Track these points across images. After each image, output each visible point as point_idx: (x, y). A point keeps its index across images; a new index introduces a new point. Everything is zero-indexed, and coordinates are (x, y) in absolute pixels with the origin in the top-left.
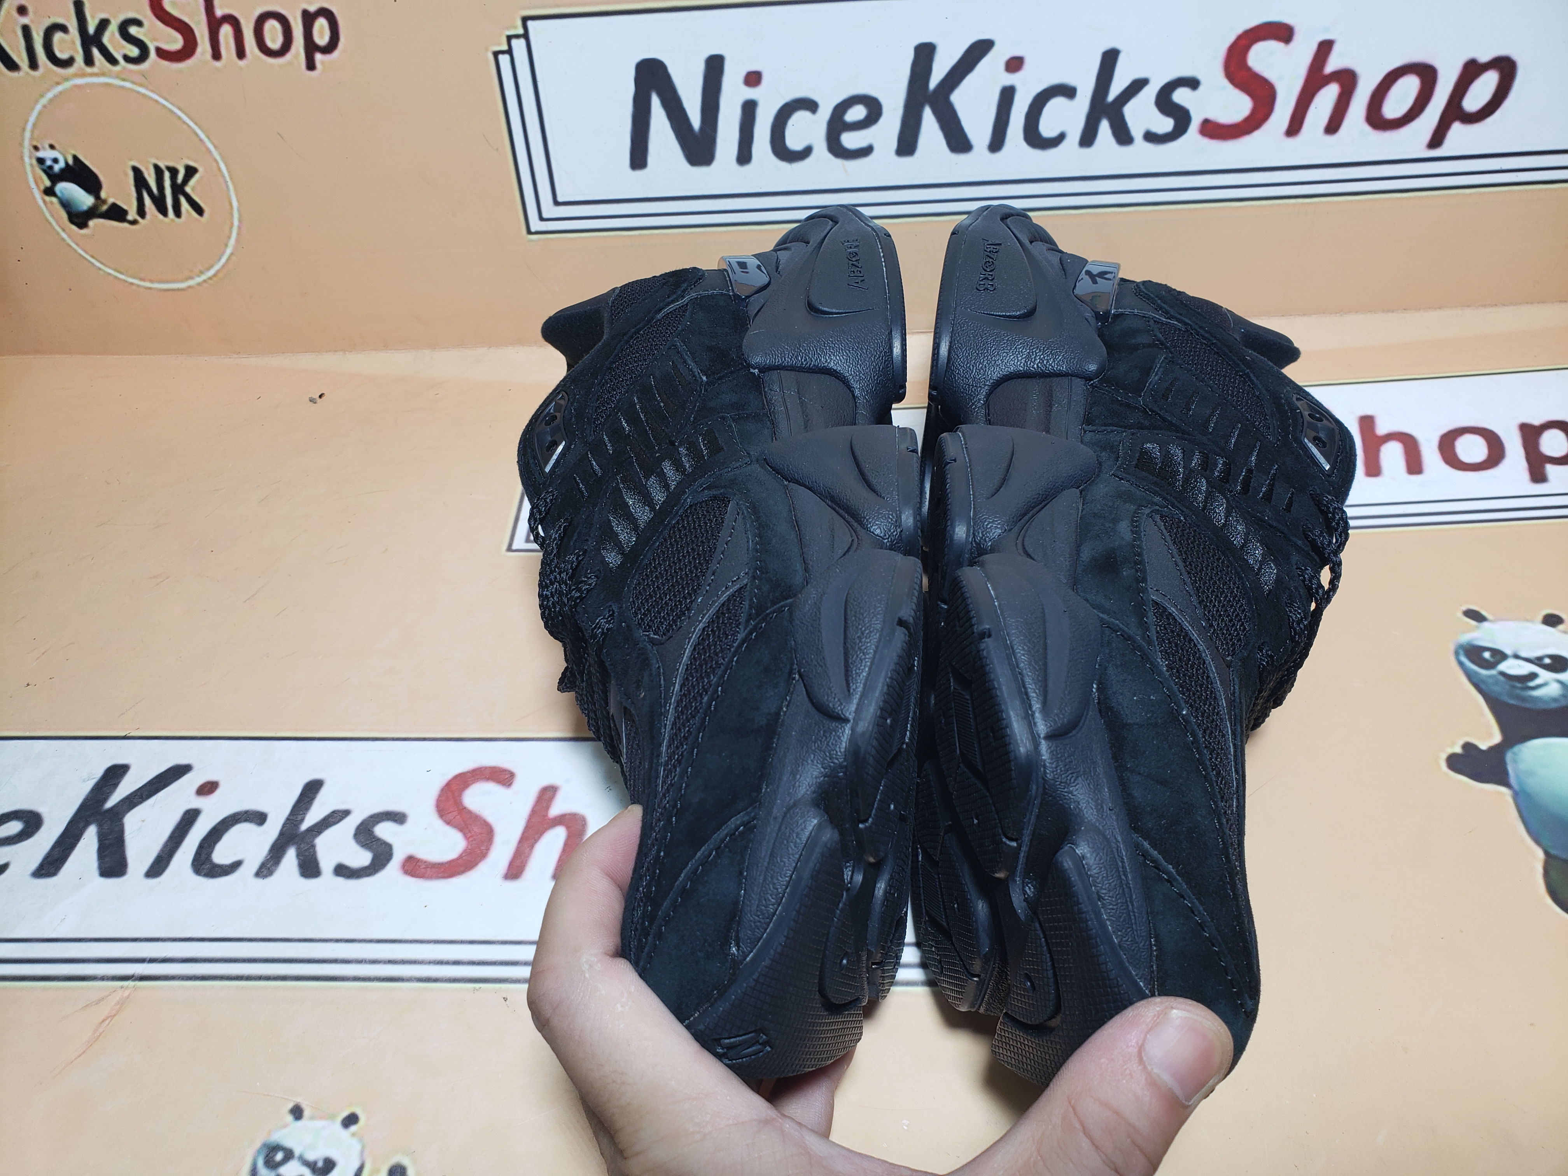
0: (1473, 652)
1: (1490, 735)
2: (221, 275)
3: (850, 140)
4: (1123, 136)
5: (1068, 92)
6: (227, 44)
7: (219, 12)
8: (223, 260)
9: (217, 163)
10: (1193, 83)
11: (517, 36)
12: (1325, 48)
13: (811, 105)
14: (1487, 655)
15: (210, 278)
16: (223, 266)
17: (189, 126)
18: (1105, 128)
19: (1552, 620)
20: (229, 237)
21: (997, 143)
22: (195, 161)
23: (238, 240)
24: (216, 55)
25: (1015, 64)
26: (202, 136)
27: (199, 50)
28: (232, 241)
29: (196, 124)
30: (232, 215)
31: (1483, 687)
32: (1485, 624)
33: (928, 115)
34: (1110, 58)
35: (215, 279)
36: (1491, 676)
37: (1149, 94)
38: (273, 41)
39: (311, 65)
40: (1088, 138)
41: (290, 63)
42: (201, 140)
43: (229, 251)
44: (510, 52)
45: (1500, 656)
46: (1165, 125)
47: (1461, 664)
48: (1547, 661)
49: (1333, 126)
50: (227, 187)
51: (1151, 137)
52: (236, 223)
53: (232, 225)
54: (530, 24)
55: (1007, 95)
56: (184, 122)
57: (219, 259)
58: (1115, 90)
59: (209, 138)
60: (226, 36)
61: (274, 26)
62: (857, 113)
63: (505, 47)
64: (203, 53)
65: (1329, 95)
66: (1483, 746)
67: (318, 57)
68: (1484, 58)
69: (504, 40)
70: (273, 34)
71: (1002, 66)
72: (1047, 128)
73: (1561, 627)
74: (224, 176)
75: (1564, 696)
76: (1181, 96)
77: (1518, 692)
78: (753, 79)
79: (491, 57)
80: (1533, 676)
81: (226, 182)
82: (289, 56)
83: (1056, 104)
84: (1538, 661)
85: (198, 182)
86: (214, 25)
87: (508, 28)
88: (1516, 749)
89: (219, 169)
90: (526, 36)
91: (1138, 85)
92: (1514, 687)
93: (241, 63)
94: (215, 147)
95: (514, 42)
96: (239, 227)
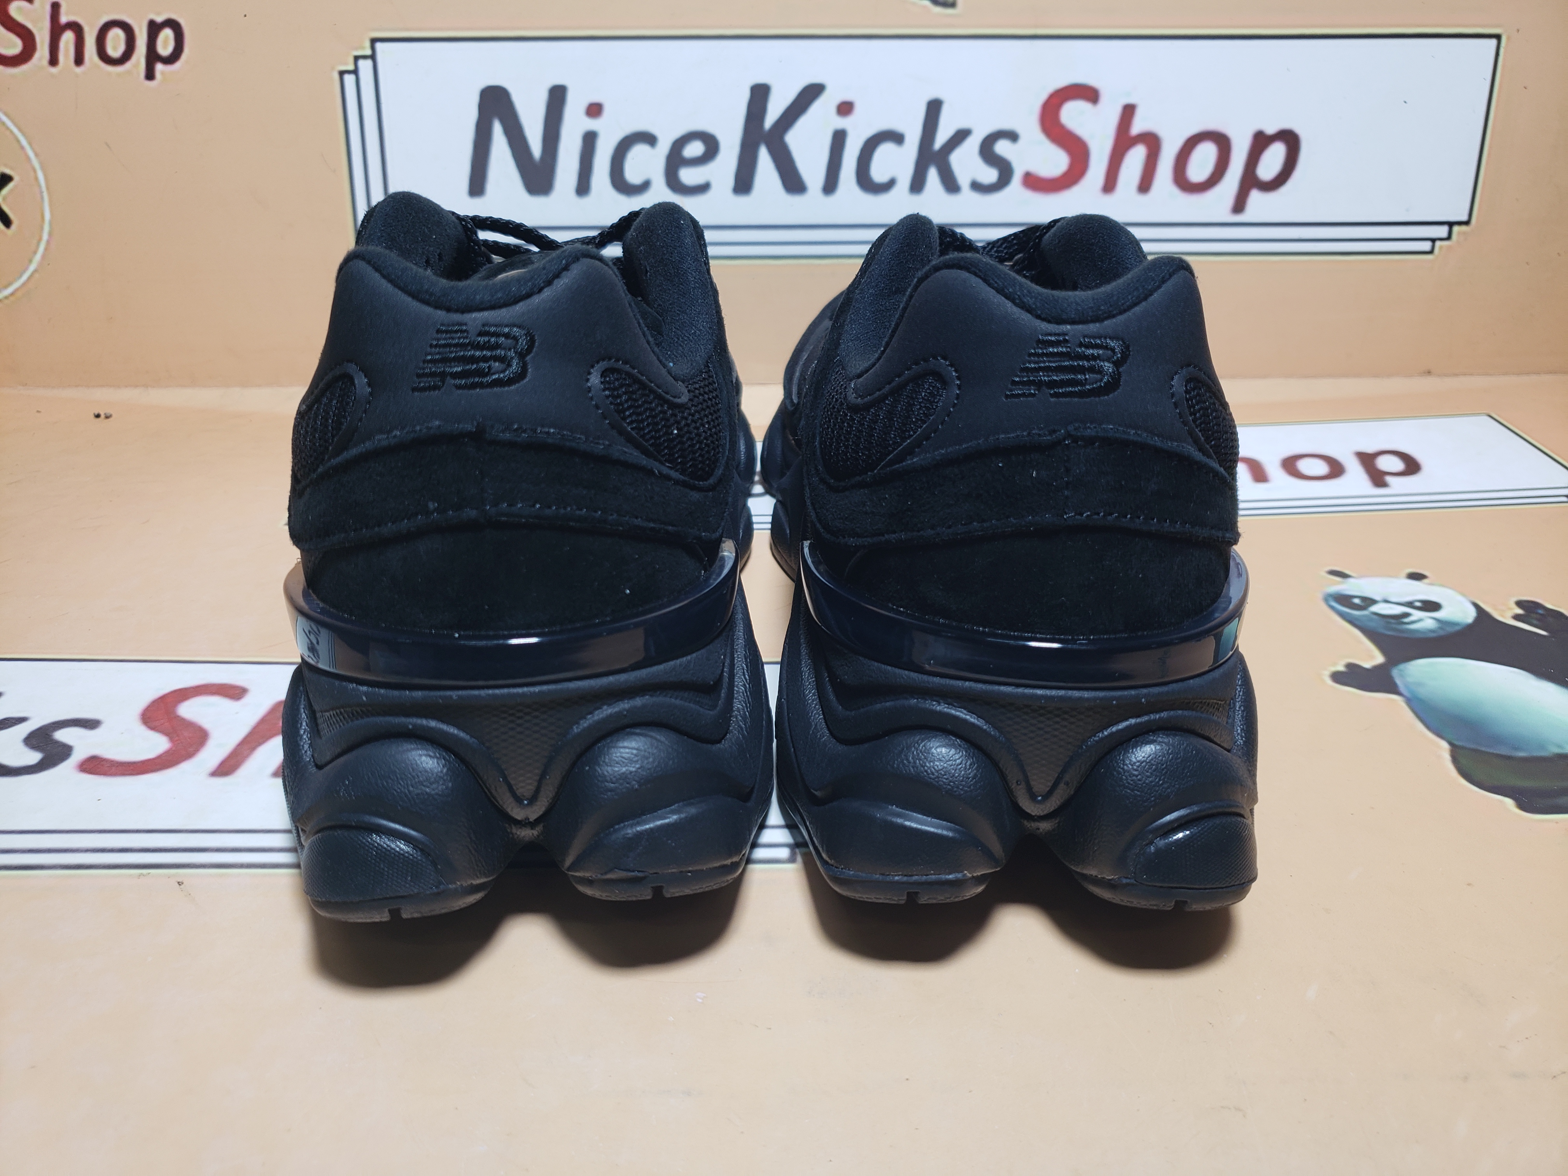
0: (1344, 600)
1: (1373, 657)
2: (19, 294)
3: (689, 176)
4: (951, 185)
5: (897, 138)
6: (67, 50)
7: (64, 19)
8: (25, 277)
9: (35, 171)
10: (1012, 136)
11: (365, 57)
12: (1129, 111)
13: (649, 139)
14: (1357, 601)
15: (6, 298)
16: (24, 284)
17: (11, 132)
18: (933, 175)
19: (1416, 577)
20: (35, 253)
21: (830, 185)
22: (12, 169)
23: (44, 257)
24: (54, 61)
25: (845, 109)
26: (24, 142)
27: (37, 55)
28: (38, 257)
29: (20, 130)
30: (42, 228)
31: (1357, 622)
32: (1350, 580)
33: (764, 156)
34: (934, 108)
35: (12, 299)
36: (1364, 616)
37: (972, 145)
38: (115, 49)
39: (150, 75)
40: (917, 185)
41: (129, 72)
42: (22, 148)
43: (32, 268)
44: (355, 72)
45: (1371, 602)
46: (990, 175)
47: (1332, 608)
48: (1418, 604)
49: (1145, 186)
50: (42, 198)
51: (977, 186)
52: (45, 237)
53: (40, 240)
54: (379, 46)
55: (839, 139)
56: (8, 128)
57: (21, 276)
58: (941, 138)
59: (30, 144)
60: (67, 43)
61: (117, 36)
62: (695, 149)
63: (351, 67)
64: (40, 59)
65: (1136, 156)
66: (1367, 665)
67: (159, 67)
68: (1270, 130)
69: (351, 60)
70: (116, 43)
71: (833, 110)
72: (878, 172)
73: (1425, 581)
74: (40, 186)
75: (1440, 628)
76: (1002, 148)
77: (1394, 626)
78: (595, 110)
79: (336, 76)
80: (1407, 615)
81: (41, 192)
82: (128, 65)
83: (885, 150)
84: (1410, 604)
85: (12, 190)
86: (57, 30)
87: (356, 49)
88: (1402, 666)
89: (36, 179)
90: (373, 57)
91: (961, 136)
92: (1390, 623)
93: (78, 70)
94: (36, 155)
95: (362, 63)
96: (48, 242)
